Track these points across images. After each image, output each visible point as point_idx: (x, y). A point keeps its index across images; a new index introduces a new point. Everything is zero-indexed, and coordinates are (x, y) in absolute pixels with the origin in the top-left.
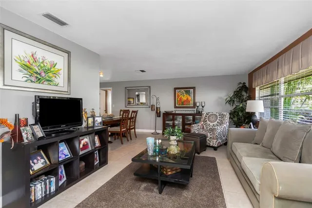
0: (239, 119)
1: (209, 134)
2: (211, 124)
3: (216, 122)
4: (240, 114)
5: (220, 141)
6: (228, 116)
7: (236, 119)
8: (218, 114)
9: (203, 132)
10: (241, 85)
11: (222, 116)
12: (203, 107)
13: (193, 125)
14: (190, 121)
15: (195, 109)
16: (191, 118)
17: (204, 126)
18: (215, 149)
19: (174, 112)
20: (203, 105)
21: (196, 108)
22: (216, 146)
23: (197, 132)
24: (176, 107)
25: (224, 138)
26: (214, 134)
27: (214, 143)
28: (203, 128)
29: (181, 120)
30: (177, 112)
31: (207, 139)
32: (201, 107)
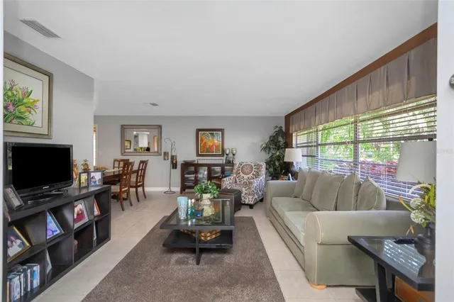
0: (275, 169)
1: (244, 189)
2: (246, 177)
3: (251, 175)
4: (277, 164)
5: (256, 197)
6: (264, 166)
7: (271, 170)
8: (253, 165)
9: (237, 188)
10: (277, 129)
11: (259, 167)
12: (234, 155)
13: (225, 179)
14: (217, 173)
15: (224, 158)
16: (218, 169)
17: (237, 179)
18: (251, 206)
19: (196, 162)
20: (234, 152)
21: (225, 156)
22: (252, 203)
23: (229, 188)
24: (198, 155)
25: (260, 193)
26: (250, 188)
27: (250, 199)
28: (236, 182)
29: (206, 173)
30: (199, 162)
31: (242, 195)
32: (231, 155)
